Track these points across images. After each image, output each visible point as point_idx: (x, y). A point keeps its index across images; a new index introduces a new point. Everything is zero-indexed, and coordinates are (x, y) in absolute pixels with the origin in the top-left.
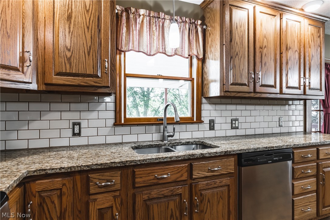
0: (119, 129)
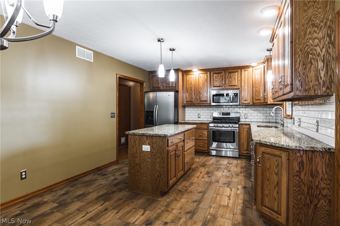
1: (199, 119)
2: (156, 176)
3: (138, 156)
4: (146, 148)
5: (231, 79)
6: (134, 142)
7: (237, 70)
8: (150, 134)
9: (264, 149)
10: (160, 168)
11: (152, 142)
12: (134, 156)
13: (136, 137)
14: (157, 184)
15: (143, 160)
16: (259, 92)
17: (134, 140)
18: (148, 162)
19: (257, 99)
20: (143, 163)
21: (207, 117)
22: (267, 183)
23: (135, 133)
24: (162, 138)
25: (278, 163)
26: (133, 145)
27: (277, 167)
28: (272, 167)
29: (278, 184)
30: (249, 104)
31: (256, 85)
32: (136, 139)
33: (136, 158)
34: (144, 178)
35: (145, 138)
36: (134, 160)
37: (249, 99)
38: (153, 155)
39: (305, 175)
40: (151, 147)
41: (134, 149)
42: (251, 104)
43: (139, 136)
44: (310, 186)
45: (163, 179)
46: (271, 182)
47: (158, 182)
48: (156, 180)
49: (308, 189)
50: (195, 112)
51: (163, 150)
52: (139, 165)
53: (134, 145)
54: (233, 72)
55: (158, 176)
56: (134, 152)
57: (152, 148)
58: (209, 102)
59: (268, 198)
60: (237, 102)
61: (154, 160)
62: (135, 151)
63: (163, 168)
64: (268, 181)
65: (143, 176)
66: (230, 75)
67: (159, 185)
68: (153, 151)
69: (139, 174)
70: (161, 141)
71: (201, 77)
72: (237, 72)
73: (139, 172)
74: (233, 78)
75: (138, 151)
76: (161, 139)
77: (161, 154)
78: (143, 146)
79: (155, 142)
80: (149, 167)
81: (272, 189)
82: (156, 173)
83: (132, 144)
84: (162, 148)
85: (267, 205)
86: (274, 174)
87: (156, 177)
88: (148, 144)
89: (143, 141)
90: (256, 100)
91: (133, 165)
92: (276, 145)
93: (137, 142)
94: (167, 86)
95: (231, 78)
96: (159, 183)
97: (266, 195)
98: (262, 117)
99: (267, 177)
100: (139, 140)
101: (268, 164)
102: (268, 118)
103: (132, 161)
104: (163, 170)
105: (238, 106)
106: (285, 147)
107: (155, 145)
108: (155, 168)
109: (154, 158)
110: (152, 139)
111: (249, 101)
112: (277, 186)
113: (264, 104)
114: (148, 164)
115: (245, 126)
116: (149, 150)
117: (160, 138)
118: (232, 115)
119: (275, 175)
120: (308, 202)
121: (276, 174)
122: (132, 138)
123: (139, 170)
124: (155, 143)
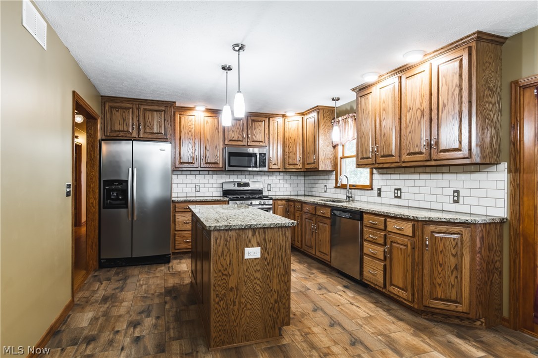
0: (338, 190)
1: (198, 194)
2: (272, 301)
3: (235, 272)
4: (253, 253)
5: (255, 132)
6: (226, 245)
7: (264, 119)
8: (265, 225)
9: (434, 228)
10: (280, 285)
11: (265, 240)
12: (226, 272)
13: (230, 233)
14: (275, 315)
15: (246, 276)
16: (295, 154)
17: (226, 241)
18: (255, 279)
19: (291, 162)
20: (245, 283)
21: (211, 190)
22: (440, 269)
23: (231, 226)
24: (284, 229)
25: (457, 243)
26: (223, 251)
27: (455, 247)
28: (447, 248)
29: (457, 268)
30: (278, 170)
31: (291, 144)
32: (230, 238)
33: (230, 276)
34: (249, 312)
35: (250, 233)
36: (224, 281)
37: (279, 163)
38: (266, 263)
39: (485, 250)
40: (262, 249)
41: (225, 259)
42: (281, 170)
43: (237, 231)
44: (488, 262)
45: (284, 304)
46: (446, 267)
47: (277, 311)
48: (273, 309)
49: (487, 265)
50: (189, 181)
51: (285, 251)
52: (237, 290)
53: (226, 250)
54: (258, 121)
55: (276, 302)
56: (225, 266)
57: (264, 250)
58: (221, 166)
59: (441, 287)
60: (265, 166)
61: (268, 273)
62: (228, 264)
63: (286, 283)
64: (441, 267)
65: (245, 309)
66: (253, 123)
67: (278, 318)
68: (266, 255)
69: (236, 308)
70: (281, 236)
71: (207, 122)
72: (263, 122)
73: (237, 303)
74: (257, 129)
75: (234, 261)
76: (282, 231)
77: (282, 260)
78: (245, 249)
79: (270, 239)
80: (258, 288)
81: (447, 275)
82: (271, 296)
83: (220, 249)
84: (284, 247)
85: (439, 297)
86: (451, 256)
87: (272, 304)
88: (255, 243)
89: (245, 240)
90: (289, 165)
91: (223, 293)
92: (456, 221)
93: (232, 244)
94: (147, 130)
95: (255, 129)
96: (277, 314)
97: (438, 284)
98: (289, 189)
99: (439, 262)
100: (236, 240)
101: (442, 245)
102: (296, 189)
103: (219, 285)
104: (285, 287)
105: (266, 173)
106: (470, 221)
107: (269, 244)
108: (270, 287)
109: (269, 268)
110: (265, 233)
111: (279, 166)
112: (455, 270)
113: (302, 170)
114: (256, 283)
115: (280, 202)
116: (259, 256)
117: (280, 229)
118: (252, 186)
119: (452, 258)
120: (487, 279)
121: (454, 256)
122: (219, 238)
123: (237, 300)
124: (270, 241)
